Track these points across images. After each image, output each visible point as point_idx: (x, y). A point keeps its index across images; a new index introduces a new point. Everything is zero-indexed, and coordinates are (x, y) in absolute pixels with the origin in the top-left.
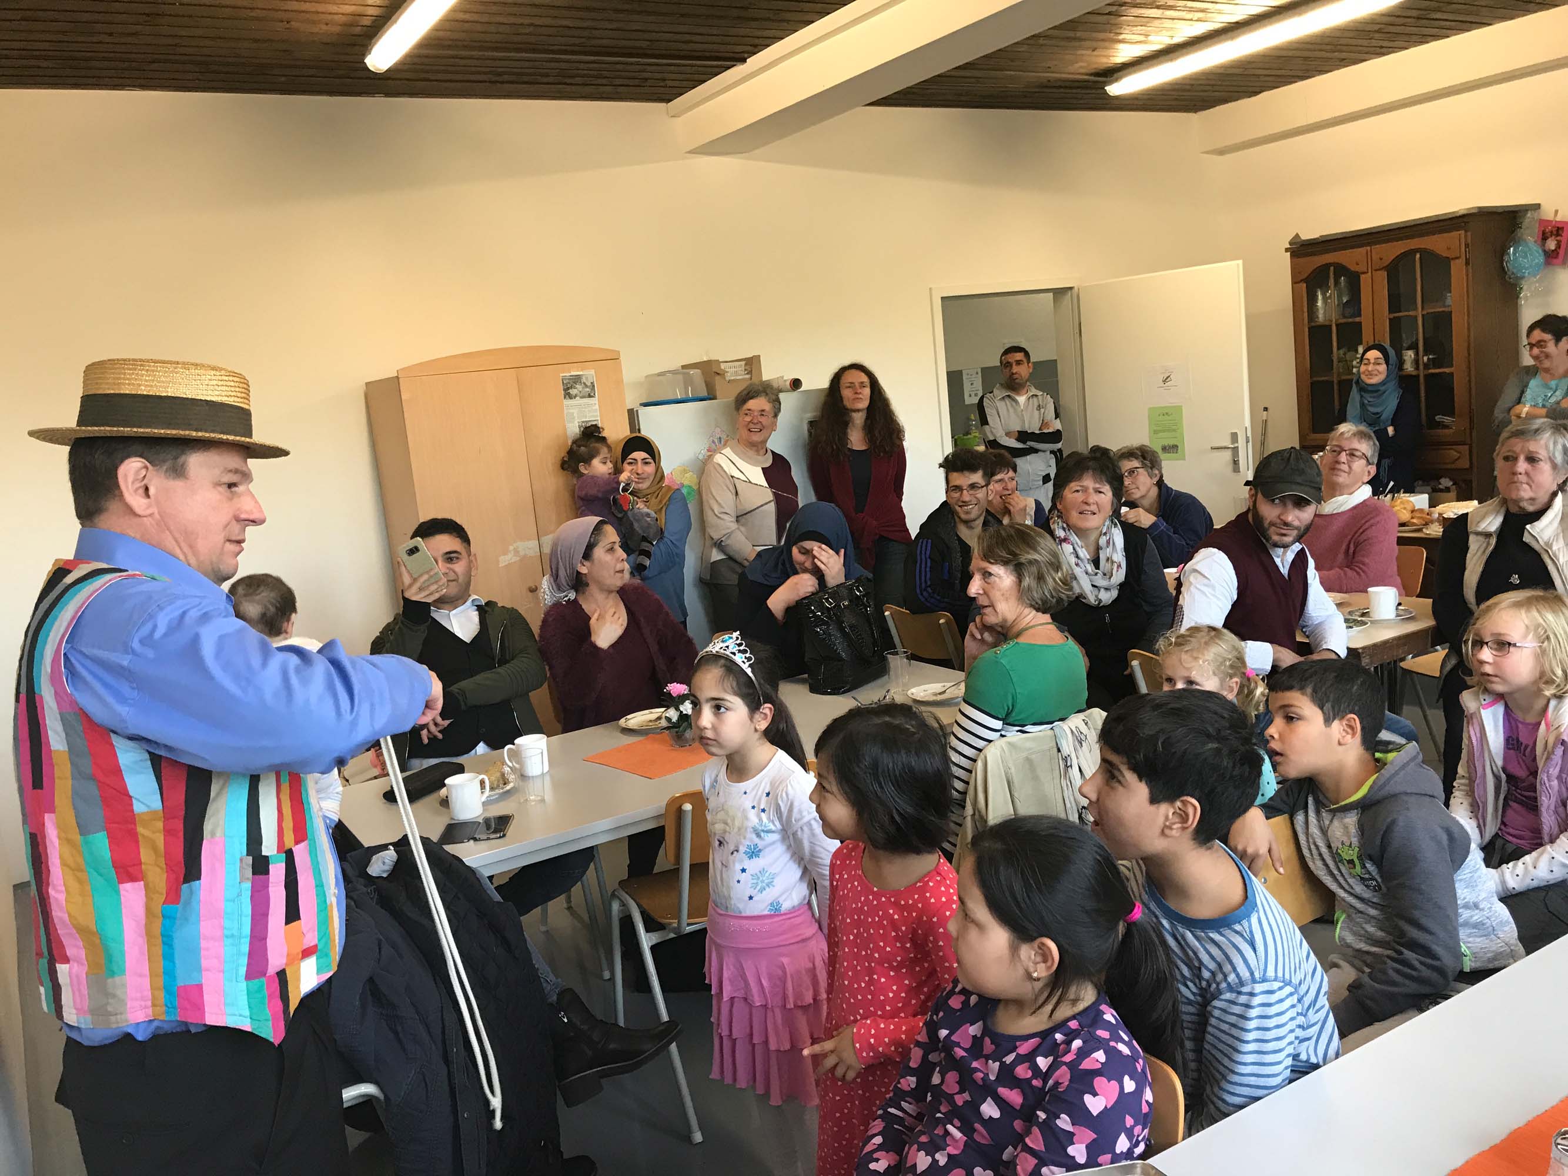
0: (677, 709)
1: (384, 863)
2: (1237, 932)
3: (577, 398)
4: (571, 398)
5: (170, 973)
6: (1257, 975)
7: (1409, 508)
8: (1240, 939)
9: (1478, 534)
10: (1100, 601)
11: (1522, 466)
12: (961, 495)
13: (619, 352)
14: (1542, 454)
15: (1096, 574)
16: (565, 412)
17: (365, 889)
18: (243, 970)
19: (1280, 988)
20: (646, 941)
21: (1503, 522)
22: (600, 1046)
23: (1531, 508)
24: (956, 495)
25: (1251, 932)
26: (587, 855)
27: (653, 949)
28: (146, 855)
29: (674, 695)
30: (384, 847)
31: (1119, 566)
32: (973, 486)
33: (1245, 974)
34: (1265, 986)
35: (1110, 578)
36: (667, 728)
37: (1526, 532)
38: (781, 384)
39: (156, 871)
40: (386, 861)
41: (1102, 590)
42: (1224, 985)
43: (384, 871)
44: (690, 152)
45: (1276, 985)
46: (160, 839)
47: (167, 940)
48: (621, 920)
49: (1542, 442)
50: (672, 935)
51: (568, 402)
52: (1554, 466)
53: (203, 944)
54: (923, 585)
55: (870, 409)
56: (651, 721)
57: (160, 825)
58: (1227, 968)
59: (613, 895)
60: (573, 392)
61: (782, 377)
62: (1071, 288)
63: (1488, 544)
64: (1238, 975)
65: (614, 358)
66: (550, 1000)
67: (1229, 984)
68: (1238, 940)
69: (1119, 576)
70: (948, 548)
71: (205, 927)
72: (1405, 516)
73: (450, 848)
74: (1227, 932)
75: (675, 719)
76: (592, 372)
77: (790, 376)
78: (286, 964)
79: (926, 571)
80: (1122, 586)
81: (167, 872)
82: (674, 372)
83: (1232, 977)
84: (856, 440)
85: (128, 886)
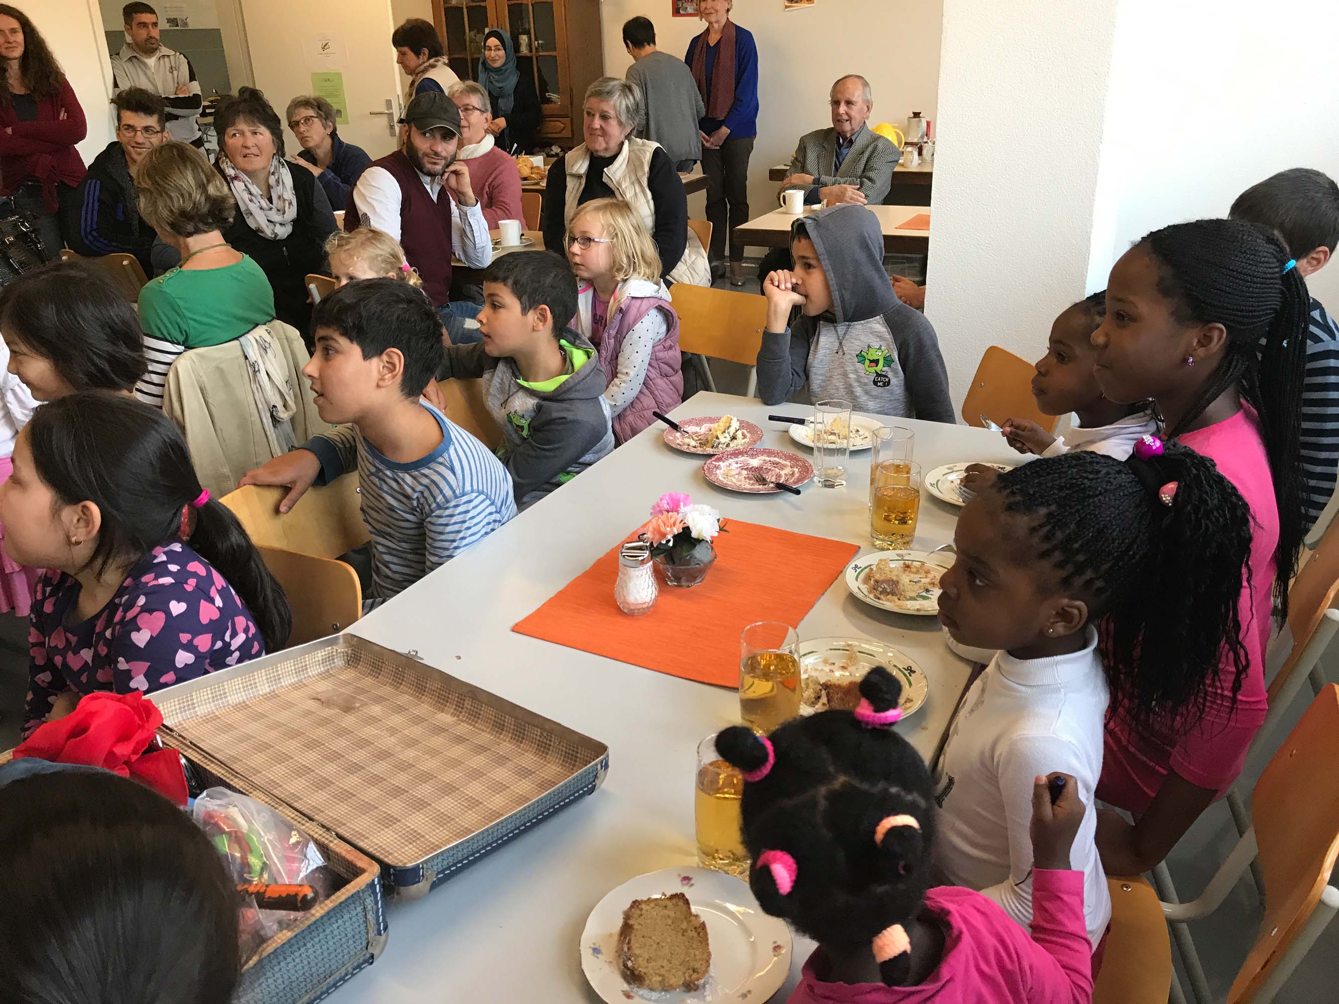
2: (441, 463)
6: (457, 492)
7: (529, 165)
8: (443, 468)
9: (573, 175)
10: (276, 235)
11: (597, 123)
12: (135, 136)
14: (612, 113)
15: (271, 209)
19: (476, 497)
21: (589, 166)
23: (608, 155)
24: (129, 134)
25: (451, 461)
31: (290, 204)
32: (147, 129)
33: (448, 492)
34: (465, 499)
35: (284, 214)
37: (604, 175)
41: (278, 225)
42: (434, 505)
45: (474, 495)
49: (612, 103)
52: (620, 123)
54: (88, 229)
58: (436, 491)
63: (580, 184)
64: (444, 496)
67: (438, 504)
68: (442, 469)
69: (292, 213)
70: (122, 188)
72: (526, 172)
74: (433, 465)
79: (92, 214)
80: (295, 222)
83: (440, 499)
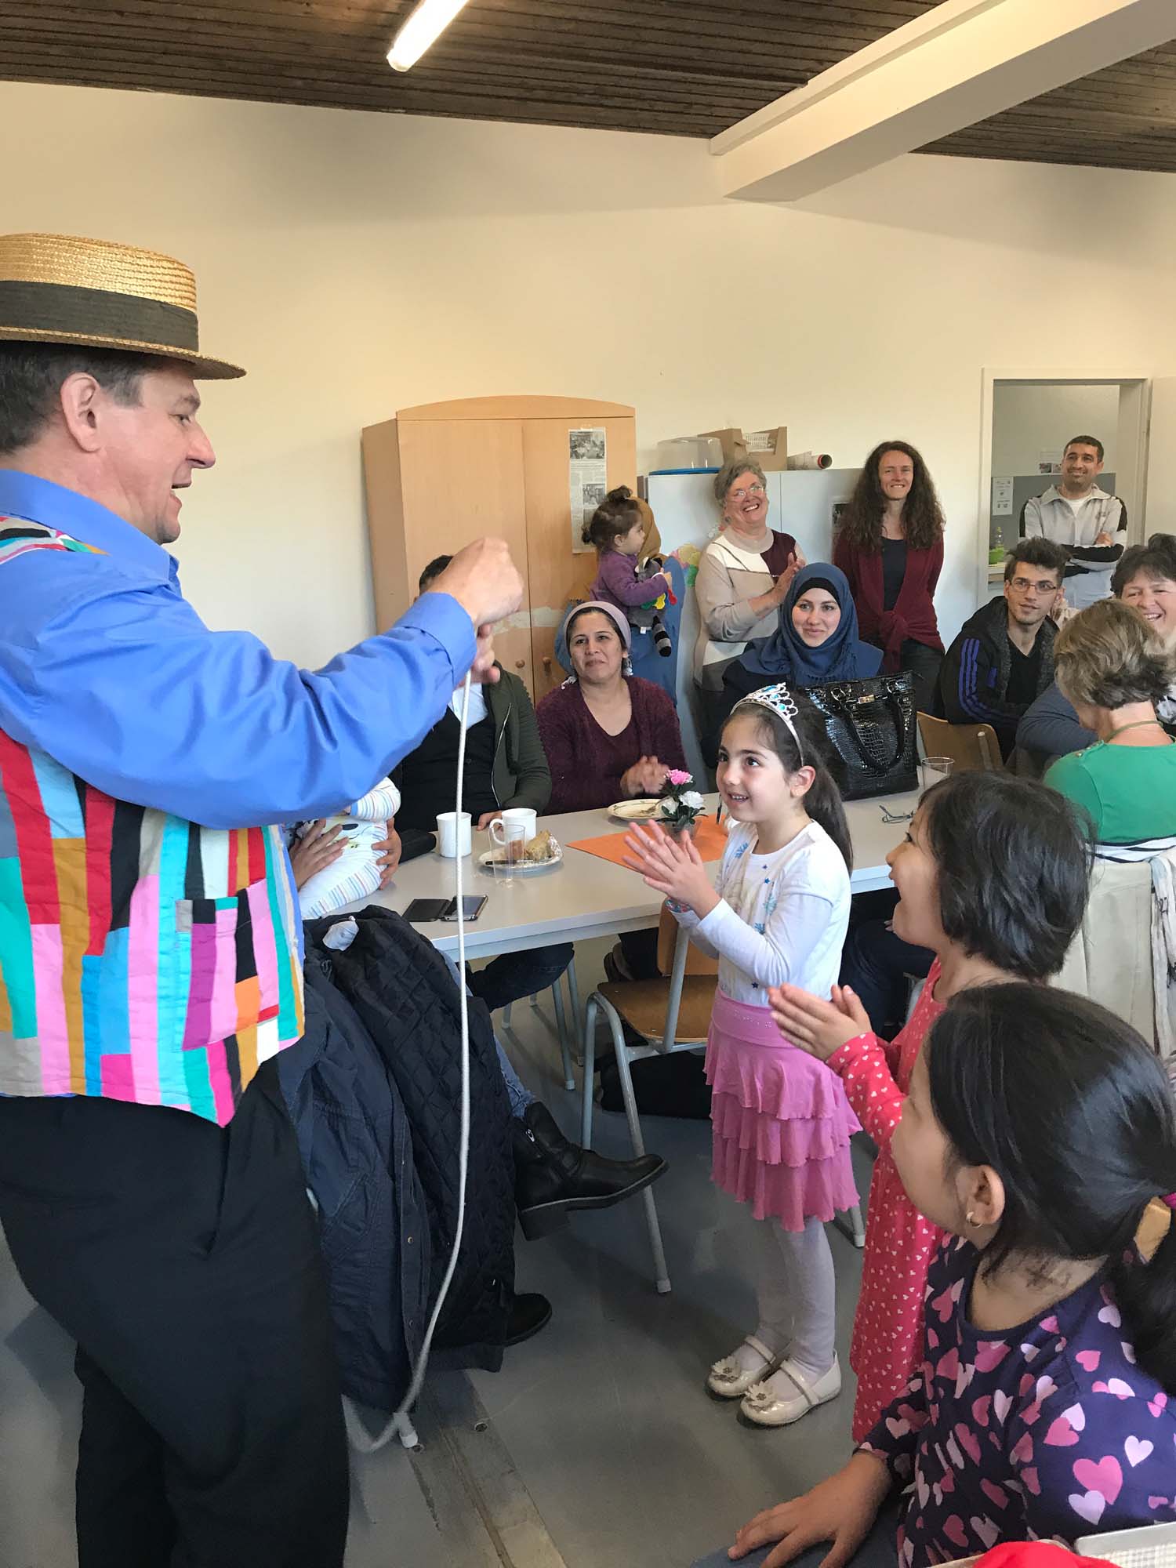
0: (676, 799)
1: (342, 935)
3: (585, 458)
4: (577, 457)
5: (92, 1039)
13: (634, 409)
16: (571, 472)
17: (318, 962)
18: (180, 1039)
20: (626, 1056)
22: (570, 1174)
24: (1022, 590)
26: (564, 952)
27: (632, 1065)
28: (64, 893)
29: (675, 783)
30: (345, 917)
32: (1043, 584)
36: (664, 820)
38: (808, 460)
39: (76, 914)
40: (346, 933)
43: (342, 945)
44: (730, 196)
46: (81, 877)
47: (89, 998)
48: (597, 1027)
50: (655, 1053)
51: (575, 461)
53: (132, 1005)
54: (967, 692)
55: (910, 496)
56: (643, 811)
57: (82, 858)
59: (591, 999)
60: (581, 450)
61: (810, 453)
62: (1143, 380)
65: (624, 416)
66: (518, 1114)
70: (998, 650)
71: (135, 984)
73: (419, 927)
75: (672, 811)
76: (603, 430)
77: (818, 453)
78: (237, 1030)
79: (971, 676)
81: (90, 915)
82: (690, 440)
84: (891, 528)
85: (41, 928)
